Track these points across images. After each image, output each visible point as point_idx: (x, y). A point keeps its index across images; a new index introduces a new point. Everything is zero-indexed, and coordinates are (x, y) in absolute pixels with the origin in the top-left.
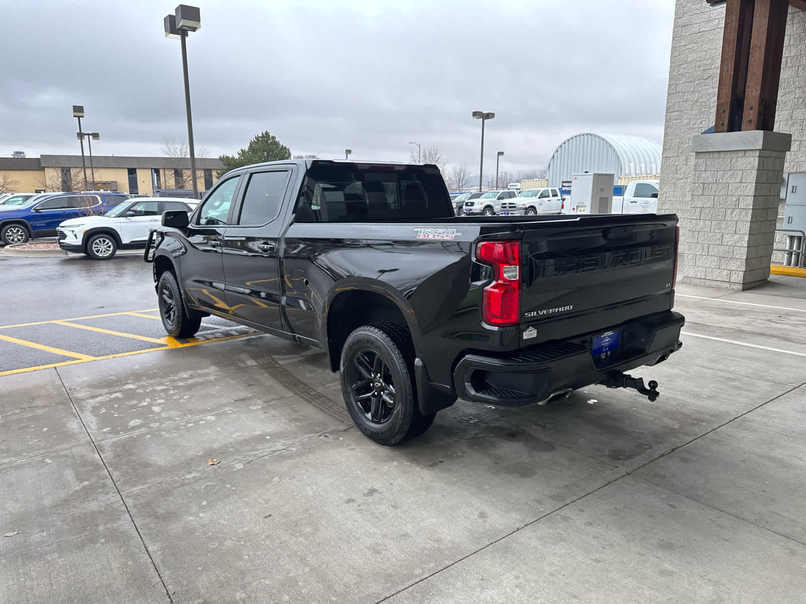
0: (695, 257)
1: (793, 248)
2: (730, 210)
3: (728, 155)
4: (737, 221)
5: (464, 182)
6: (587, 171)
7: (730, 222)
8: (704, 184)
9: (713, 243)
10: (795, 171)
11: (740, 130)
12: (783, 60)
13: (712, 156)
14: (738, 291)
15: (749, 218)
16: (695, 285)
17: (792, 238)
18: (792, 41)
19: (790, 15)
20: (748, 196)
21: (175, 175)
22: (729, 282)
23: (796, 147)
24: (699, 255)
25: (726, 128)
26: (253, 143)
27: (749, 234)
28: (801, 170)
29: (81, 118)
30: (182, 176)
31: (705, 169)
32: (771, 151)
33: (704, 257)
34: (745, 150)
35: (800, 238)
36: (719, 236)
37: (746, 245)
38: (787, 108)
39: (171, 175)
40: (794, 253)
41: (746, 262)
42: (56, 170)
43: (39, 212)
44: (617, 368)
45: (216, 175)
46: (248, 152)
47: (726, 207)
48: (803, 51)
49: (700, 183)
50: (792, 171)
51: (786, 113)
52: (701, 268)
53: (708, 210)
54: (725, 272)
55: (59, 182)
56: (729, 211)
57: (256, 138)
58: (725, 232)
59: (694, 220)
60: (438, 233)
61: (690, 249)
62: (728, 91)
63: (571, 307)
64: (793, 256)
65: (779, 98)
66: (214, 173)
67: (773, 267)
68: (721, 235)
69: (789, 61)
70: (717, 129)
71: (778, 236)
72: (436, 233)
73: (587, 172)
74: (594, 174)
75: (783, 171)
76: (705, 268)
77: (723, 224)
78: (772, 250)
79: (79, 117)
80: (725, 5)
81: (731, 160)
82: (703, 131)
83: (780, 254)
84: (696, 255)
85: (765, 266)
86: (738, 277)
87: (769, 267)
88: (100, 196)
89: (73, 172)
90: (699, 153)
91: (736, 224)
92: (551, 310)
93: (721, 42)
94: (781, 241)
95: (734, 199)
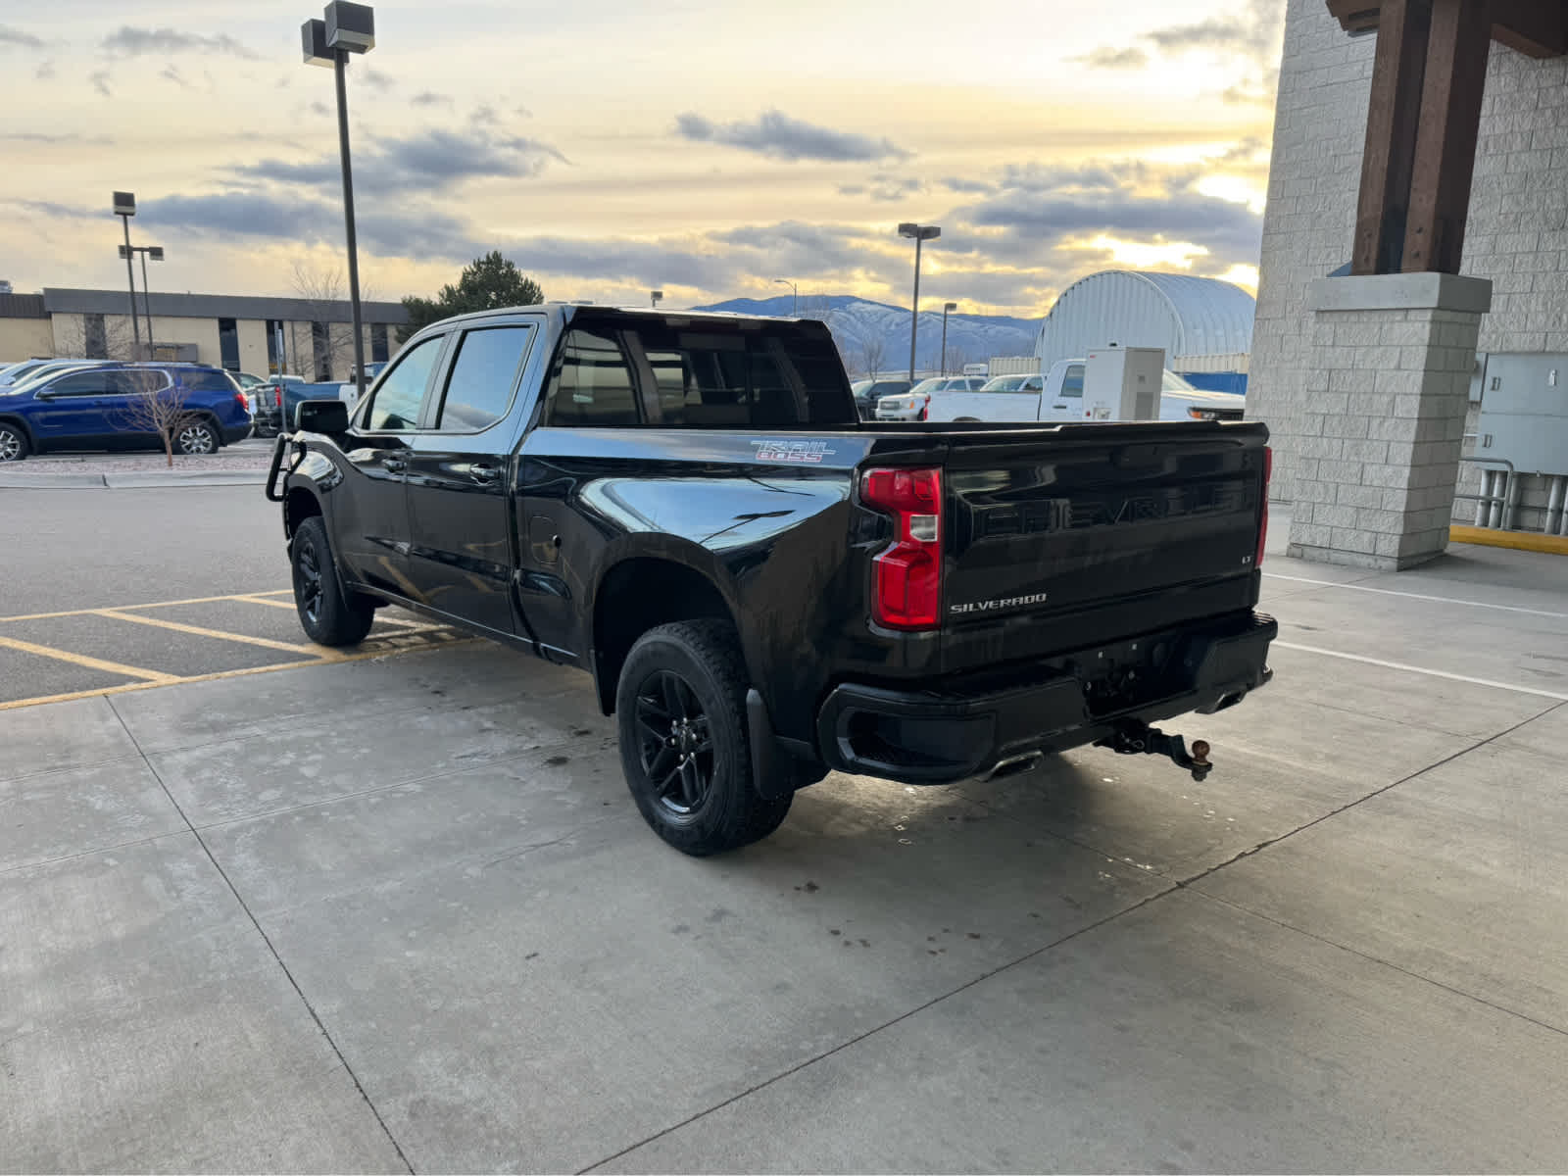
0: (1311, 507)
1: (1492, 493)
2: (1378, 421)
3: (1375, 317)
4: (1389, 441)
5: (879, 360)
6: (1113, 342)
7: (1375, 443)
8: (1330, 371)
9: (1345, 481)
10: (1498, 349)
11: (1398, 271)
12: (1480, 143)
13: (1345, 318)
14: (1389, 571)
15: (1412, 437)
16: (1312, 561)
17: (1491, 474)
18: (1497, 107)
19: (1495, 58)
20: (1411, 394)
21: (314, 335)
22: (1374, 554)
23: (1501, 304)
24: (1320, 503)
25: (1372, 265)
26: (469, 274)
27: (1412, 466)
28: (1511, 348)
29: (128, 217)
30: (327, 336)
31: (1334, 342)
32: (1452, 310)
33: (1329, 507)
34: (1407, 309)
35: (1504, 475)
36: (1355, 469)
37: (1405, 485)
38: (1486, 231)
39: (305, 334)
40: (1493, 502)
41: (1404, 516)
42: (76, 320)
43: (53, 401)
44: (1134, 715)
45: (396, 333)
46: (459, 291)
47: (1369, 414)
48: (1516, 125)
49: (1324, 369)
50: (1493, 350)
51: (1485, 240)
52: (1321, 528)
53: (1337, 418)
54: (1367, 537)
55: (81, 343)
56: (1375, 423)
57: (474, 264)
58: (1367, 461)
59: (1310, 439)
60: (794, 450)
61: (1302, 492)
62: (1377, 197)
63: (1044, 596)
64: (1493, 508)
65: (1471, 213)
66: (392, 332)
67: (1455, 529)
68: (1360, 465)
69: (1491, 144)
70: (1356, 268)
71: (1465, 471)
72: (790, 449)
73: (1114, 345)
74: (1128, 348)
75: (1474, 349)
76: (1329, 528)
77: (1365, 447)
78: (1453, 496)
79: (125, 215)
80: (1375, 35)
81: (1381, 328)
82: (1332, 270)
83: (1467, 505)
84: (1314, 503)
85: (1440, 527)
86: (1390, 546)
87: (1448, 529)
88: (170, 373)
89: (110, 323)
90: (1323, 312)
91: (1389, 446)
92: (1002, 602)
93: (1367, 105)
94: (1472, 481)
95: (1386, 399)
